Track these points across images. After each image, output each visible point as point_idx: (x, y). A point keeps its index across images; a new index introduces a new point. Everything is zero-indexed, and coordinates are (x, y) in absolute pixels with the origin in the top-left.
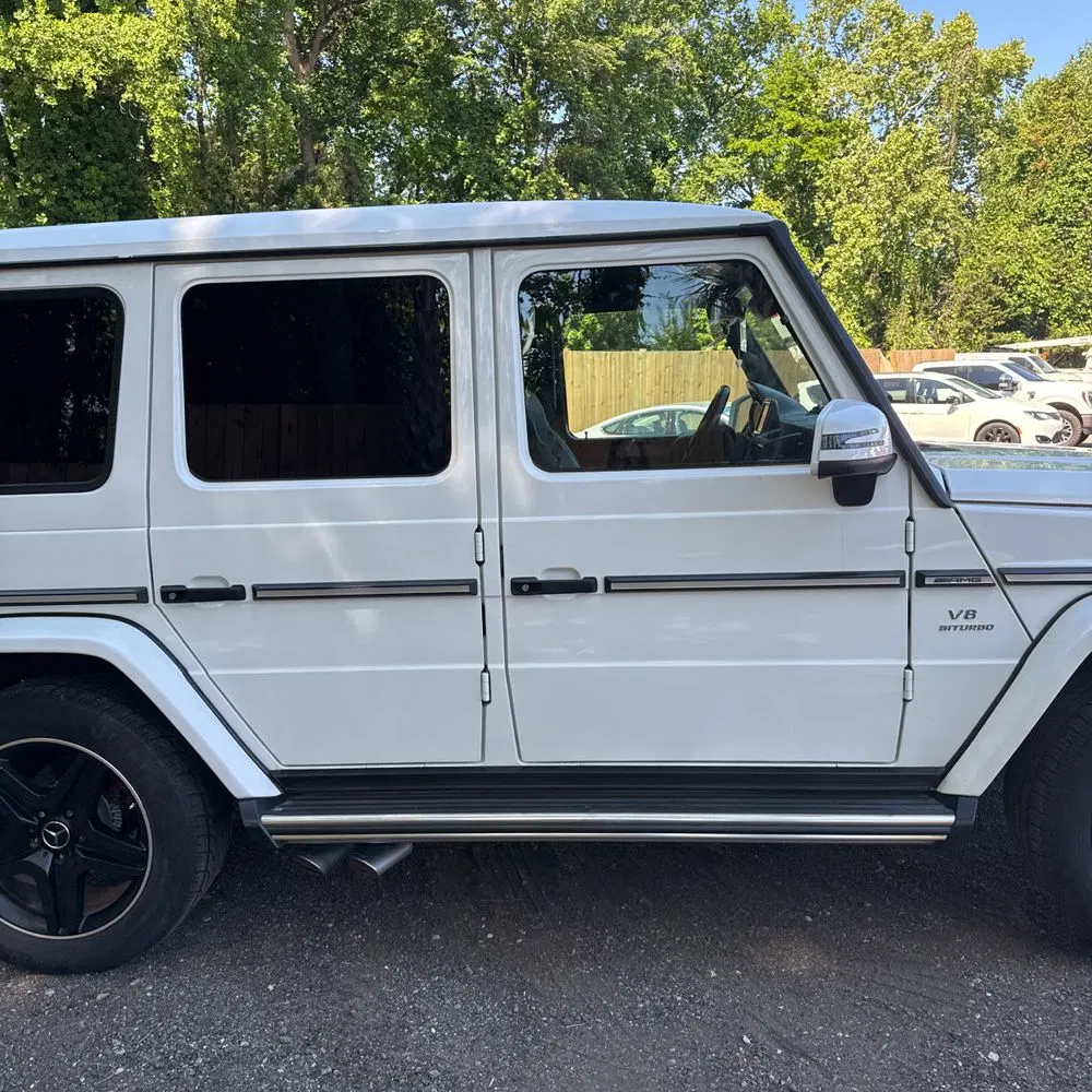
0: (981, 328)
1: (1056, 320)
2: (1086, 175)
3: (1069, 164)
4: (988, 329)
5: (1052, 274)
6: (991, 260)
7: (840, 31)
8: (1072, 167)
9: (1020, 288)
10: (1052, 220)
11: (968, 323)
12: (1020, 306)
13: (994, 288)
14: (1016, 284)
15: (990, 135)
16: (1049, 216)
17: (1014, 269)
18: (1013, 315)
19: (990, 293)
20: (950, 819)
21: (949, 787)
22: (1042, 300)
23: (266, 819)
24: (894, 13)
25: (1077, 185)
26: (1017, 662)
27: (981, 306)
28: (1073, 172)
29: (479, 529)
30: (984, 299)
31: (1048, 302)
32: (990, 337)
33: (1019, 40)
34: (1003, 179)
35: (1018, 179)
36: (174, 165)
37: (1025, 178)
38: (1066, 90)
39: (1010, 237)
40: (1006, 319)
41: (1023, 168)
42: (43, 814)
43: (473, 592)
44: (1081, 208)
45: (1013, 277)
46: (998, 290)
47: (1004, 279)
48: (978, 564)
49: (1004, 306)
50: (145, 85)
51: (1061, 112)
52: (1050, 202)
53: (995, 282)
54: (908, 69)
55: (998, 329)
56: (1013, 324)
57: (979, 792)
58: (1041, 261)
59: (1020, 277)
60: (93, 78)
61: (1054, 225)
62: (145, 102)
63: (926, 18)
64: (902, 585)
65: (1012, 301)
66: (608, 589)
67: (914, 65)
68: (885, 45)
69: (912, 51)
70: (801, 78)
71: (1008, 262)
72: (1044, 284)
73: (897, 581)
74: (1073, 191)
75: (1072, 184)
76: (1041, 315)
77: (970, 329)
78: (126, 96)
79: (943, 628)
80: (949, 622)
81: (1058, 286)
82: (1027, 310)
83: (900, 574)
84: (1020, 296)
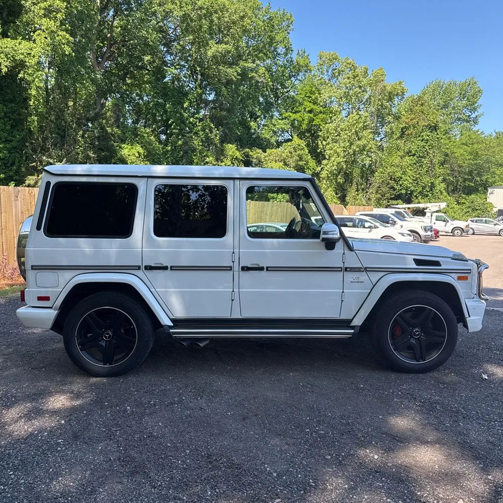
0: (385, 198)
1: (415, 196)
2: (428, 138)
3: (421, 133)
4: (388, 199)
5: (414, 177)
6: (389, 170)
7: (330, 70)
8: (422, 134)
9: (401, 182)
10: (414, 155)
11: (379, 196)
12: (401, 190)
13: (390, 182)
14: (399, 180)
15: (390, 118)
16: (413, 153)
17: (398, 174)
18: (398, 193)
19: (388, 184)
20: (353, 331)
21: (353, 324)
22: (410, 187)
23: (171, 331)
24: (353, 66)
25: (424, 141)
26: (370, 291)
27: (385, 189)
28: (423, 136)
29: (233, 253)
30: (386, 186)
31: (412, 188)
32: (388, 202)
33: (402, 81)
34: (395, 137)
35: (401, 137)
36: (40, 107)
37: (404, 137)
38: (420, 103)
39: (397, 161)
40: (395, 195)
41: (403, 133)
42: (104, 330)
43: (231, 270)
44: (426, 151)
45: (398, 177)
46: (392, 183)
47: (394, 178)
48: (360, 265)
49: (394, 189)
50: (30, 72)
51: (418, 111)
52: (414, 148)
53: (391, 179)
54: (358, 89)
55: (391, 199)
56: (398, 197)
57: (360, 324)
58: (409, 171)
59: (401, 178)
60: (6, 66)
61: (415, 157)
62: (29, 78)
63: (365, 68)
64: (341, 271)
65: (398, 187)
66: (267, 270)
67: (360, 87)
68: (348, 78)
69: (359, 82)
70: (314, 89)
71: (396, 171)
72: (411, 181)
73: (340, 269)
74: (423, 143)
75: (422, 141)
76: (409, 194)
77: (380, 198)
78: (20, 76)
79: (351, 282)
80: (353, 281)
81: (416, 182)
82: (403, 192)
83: (341, 268)
84: (401, 185)
